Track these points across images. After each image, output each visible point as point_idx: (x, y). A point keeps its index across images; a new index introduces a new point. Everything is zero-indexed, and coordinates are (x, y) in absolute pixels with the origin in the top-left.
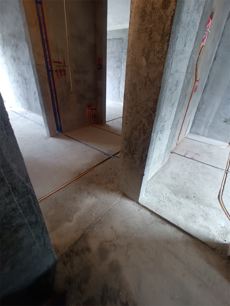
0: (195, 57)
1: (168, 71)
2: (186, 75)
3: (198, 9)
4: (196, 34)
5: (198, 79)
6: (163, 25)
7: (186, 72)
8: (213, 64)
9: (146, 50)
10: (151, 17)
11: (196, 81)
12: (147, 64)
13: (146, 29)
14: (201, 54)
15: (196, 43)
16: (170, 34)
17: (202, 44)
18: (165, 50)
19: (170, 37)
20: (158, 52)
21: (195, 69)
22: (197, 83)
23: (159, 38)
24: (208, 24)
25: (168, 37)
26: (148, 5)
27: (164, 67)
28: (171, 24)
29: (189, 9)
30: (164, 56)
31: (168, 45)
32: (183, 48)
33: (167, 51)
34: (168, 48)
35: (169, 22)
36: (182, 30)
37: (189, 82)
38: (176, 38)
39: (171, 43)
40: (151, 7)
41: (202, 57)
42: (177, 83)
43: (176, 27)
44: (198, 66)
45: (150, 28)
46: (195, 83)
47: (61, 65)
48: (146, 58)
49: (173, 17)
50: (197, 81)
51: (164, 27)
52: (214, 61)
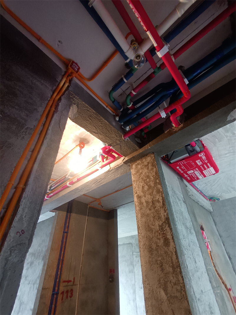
0: (211, 268)
1: (195, 306)
2: (214, 292)
3: (190, 232)
4: (199, 249)
5: (229, 287)
6: (170, 258)
7: (211, 288)
8: (232, 263)
9: (161, 281)
10: (158, 252)
11: (228, 290)
12: (168, 298)
13: (156, 261)
14: (213, 259)
15: (204, 255)
16: (179, 266)
17: (209, 250)
18: (181, 281)
19: (180, 269)
20: (175, 284)
21: (217, 276)
22: (231, 292)
23: (171, 270)
24: (203, 235)
25: (179, 269)
26: (153, 244)
27: (188, 302)
28: (177, 258)
29: (184, 236)
30: (183, 288)
31: (182, 277)
32: (195, 265)
33: (184, 283)
34: (183, 279)
35: (174, 257)
36: (186, 252)
37: (223, 300)
38: (186, 267)
39: (183, 274)
40: (155, 245)
41: (217, 261)
42: (210, 308)
43: (182, 259)
44: (219, 272)
45: (160, 260)
46: (229, 293)
47: (70, 284)
48: (164, 291)
49: (176, 252)
50: (230, 290)
51: (172, 260)
52: (230, 260)
